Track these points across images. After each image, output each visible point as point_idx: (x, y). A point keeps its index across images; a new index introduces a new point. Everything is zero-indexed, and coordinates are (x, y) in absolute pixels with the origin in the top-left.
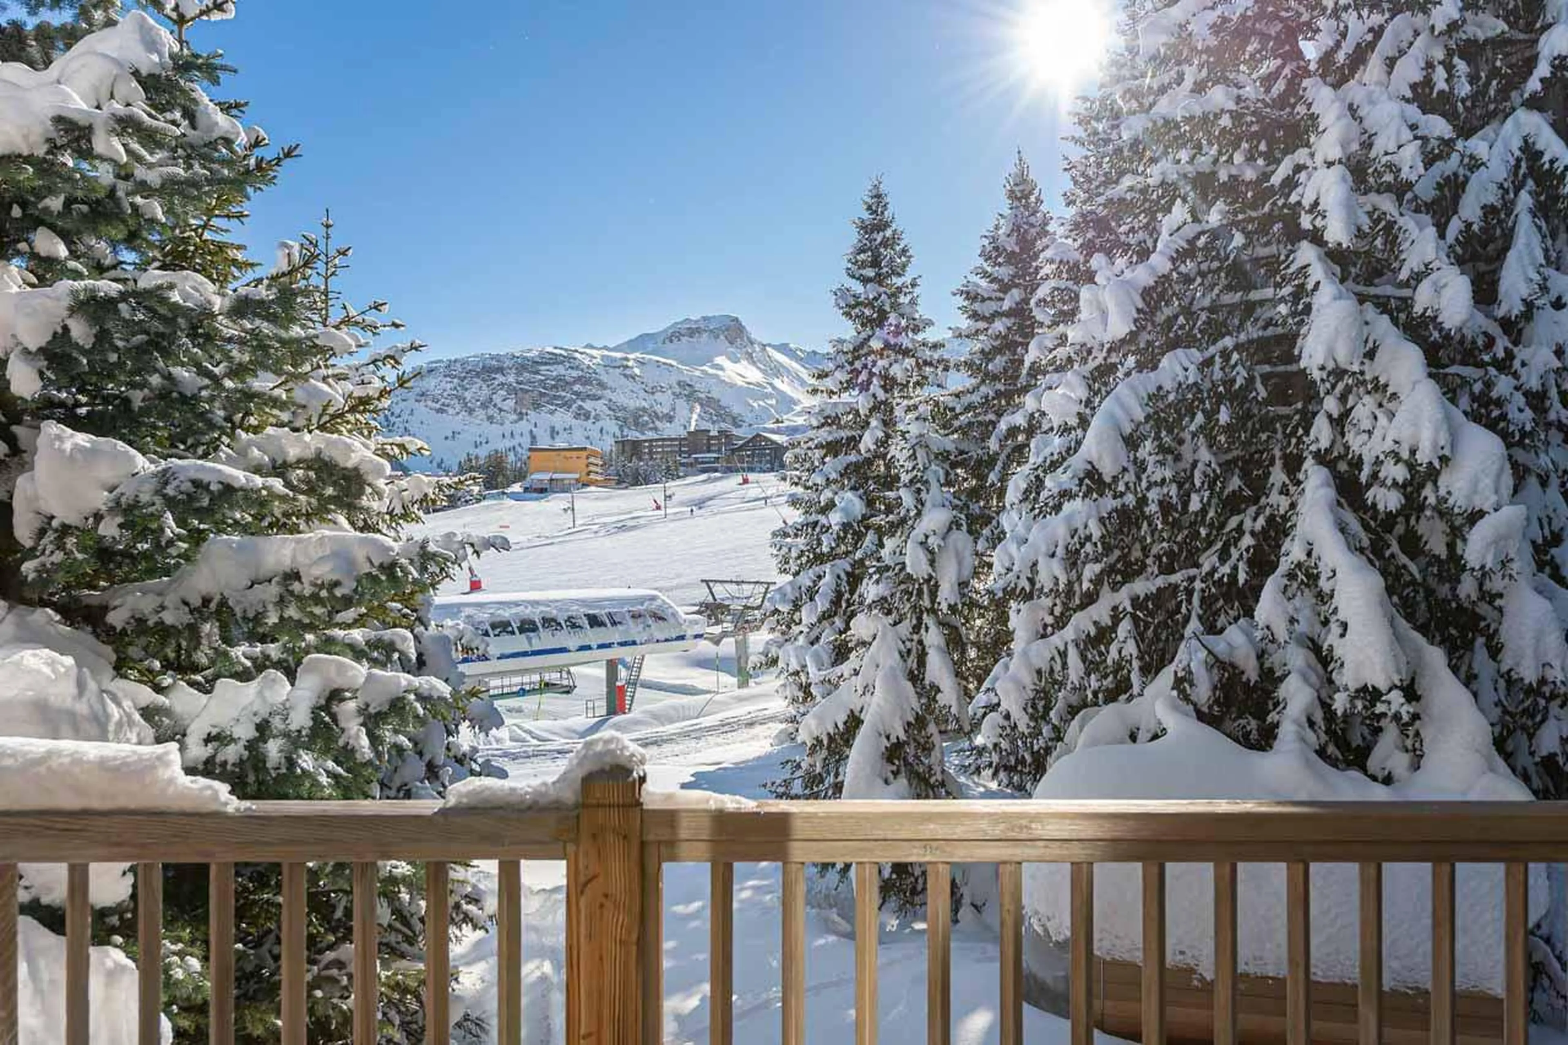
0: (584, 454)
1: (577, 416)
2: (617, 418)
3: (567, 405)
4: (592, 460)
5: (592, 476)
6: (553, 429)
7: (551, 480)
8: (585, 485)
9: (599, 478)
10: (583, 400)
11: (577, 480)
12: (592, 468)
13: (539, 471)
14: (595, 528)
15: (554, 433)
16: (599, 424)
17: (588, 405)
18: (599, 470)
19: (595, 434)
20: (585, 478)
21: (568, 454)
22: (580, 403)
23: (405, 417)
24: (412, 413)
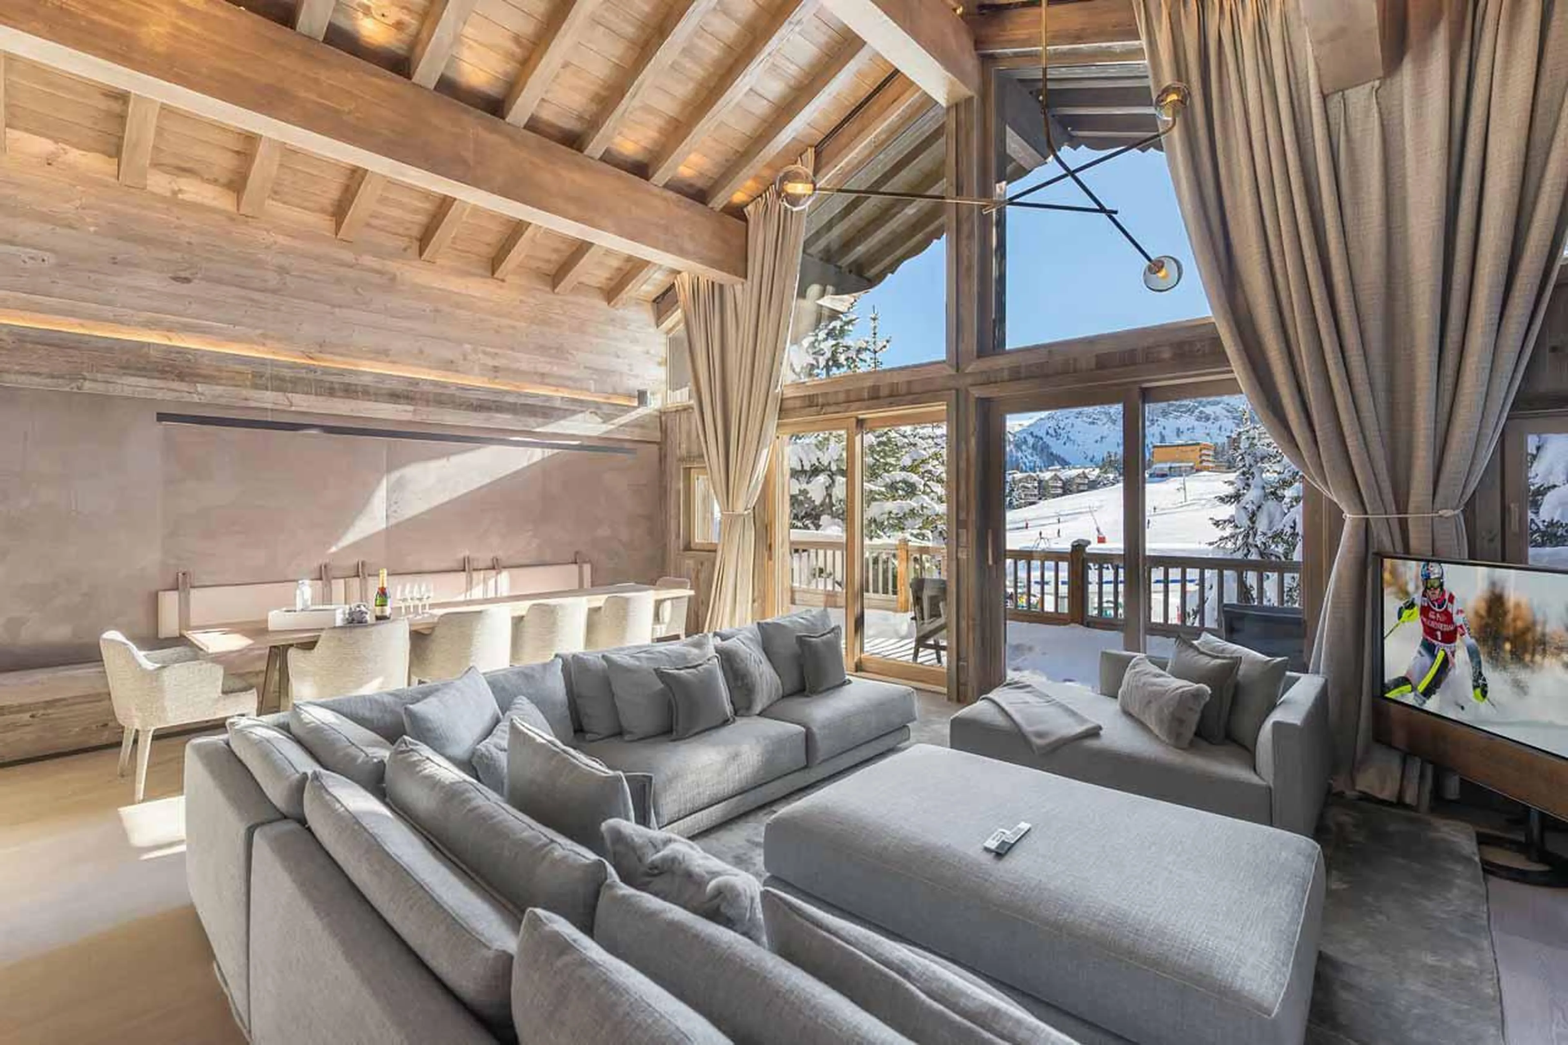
0: (1198, 447)
1: (1199, 419)
2: (1234, 418)
3: (1191, 411)
4: (1204, 452)
5: (1204, 464)
6: (1178, 429)
7: (1170, 468)
8: (1198, 471)
9: (1211, 465)
10: (1204, 406)
11: (1192, 468)
12: (1204, 458)
13: (1160, 462)
14: (1203, 502)
15: (1179, 432)
16: (1218, 424)
17: (1209, 410)
18: (1210, 459)
19: (1214, 431)
20: (1199, 466)
21: (1184, 448)
22: (1201, 409)
23: (1067, 429)
24: (1073, 425)
